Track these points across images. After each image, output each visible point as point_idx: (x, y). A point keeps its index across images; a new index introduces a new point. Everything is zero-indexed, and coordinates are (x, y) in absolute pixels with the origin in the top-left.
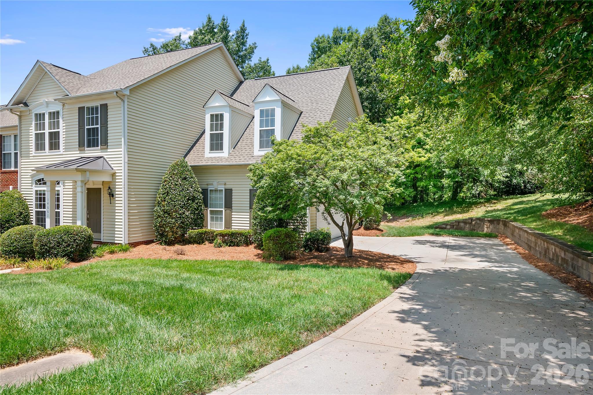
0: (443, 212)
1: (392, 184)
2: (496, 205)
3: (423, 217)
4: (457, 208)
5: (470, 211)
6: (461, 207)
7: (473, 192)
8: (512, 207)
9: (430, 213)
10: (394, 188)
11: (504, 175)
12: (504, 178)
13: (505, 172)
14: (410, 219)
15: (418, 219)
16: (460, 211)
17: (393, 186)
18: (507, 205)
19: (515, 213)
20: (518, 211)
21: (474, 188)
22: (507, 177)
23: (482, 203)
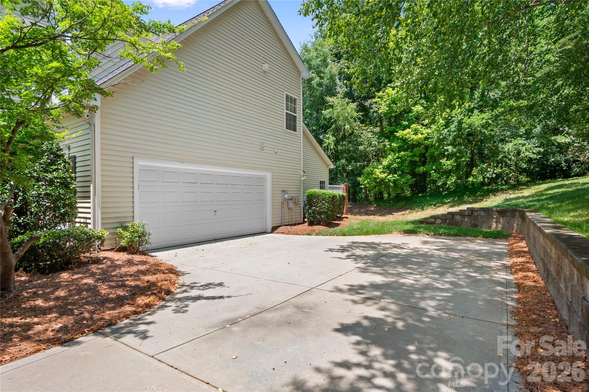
0: (449, 202)
1: (384, 170)
2: (523, 191)
3: (423, 210)
4: (468, 197)
5: (485, 200)
6: (475, 196)
7: (488, 175)
8: (544, 192)
9: (432, 204)
10: (386, 175)
11: (534, 151)
12: (535, 156)
13: (537, 147)
14: (407, 212)
15: (417, 212)
16: (471, 200)
17: (384, 173)
18: (538, 191)
19: (546, 199)
20: (551, 197)
21: (489, 169)
22: (539, 153)
23: (505, 190)
